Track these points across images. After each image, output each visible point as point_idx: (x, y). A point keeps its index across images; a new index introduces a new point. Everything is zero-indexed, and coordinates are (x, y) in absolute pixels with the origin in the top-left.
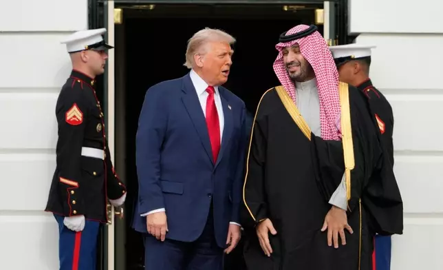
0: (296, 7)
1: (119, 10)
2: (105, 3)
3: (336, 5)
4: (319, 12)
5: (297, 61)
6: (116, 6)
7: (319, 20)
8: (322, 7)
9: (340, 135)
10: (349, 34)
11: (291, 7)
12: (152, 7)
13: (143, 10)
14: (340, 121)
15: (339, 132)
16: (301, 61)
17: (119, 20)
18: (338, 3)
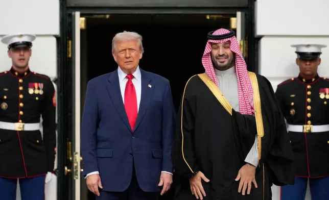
0: (215, 16)
1: (83, 19)
2: (73, 13)
3: (246, 15)
4: (233, 20)
5: (226, 54)
6: (82, 15)
7: (233, 26)
8: (235, 16)
9: (253, 111)
10: (256, 36)
11: (212, 16)
12: (108, 16)
13: (101, 19)
14: (252, 100)
15: (252, 108)
16: (229, 55)
17: (83, 26)
18: (247, 13)
